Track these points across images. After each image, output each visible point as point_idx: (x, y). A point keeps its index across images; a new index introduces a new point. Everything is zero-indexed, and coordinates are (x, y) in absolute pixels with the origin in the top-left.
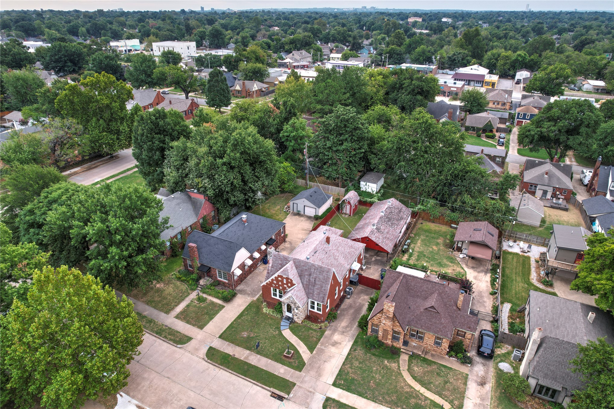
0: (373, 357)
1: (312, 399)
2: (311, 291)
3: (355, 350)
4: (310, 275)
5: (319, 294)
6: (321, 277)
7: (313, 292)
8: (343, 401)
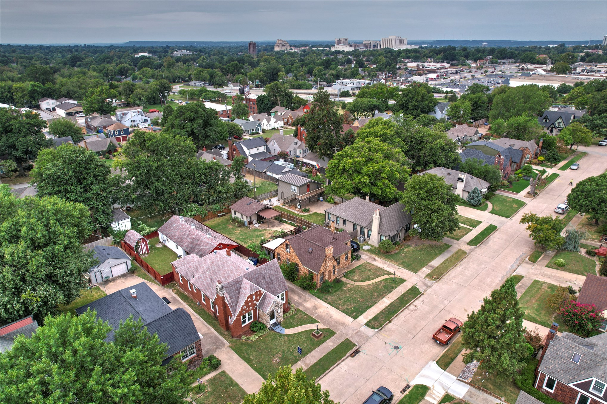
0: (337, 293)
1: (364, 333)
2: (273, 289)
3: (327, 299)
4: (264, 277)
5: (279, 286)
6: (272, 272)
7: (275, 288)
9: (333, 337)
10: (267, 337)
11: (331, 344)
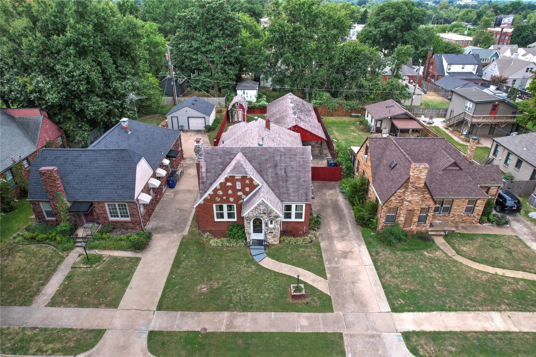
0: (406, 254)
1: (384, 346)
2: (284, 190)
3: (377, 253)
4: (276, 166)
5: (297, 190)
6: (294, 164)
7: (288, 190)
8: (427, 328)
9: (320, 315)
10: (231, 252)
11: (304, 322)
